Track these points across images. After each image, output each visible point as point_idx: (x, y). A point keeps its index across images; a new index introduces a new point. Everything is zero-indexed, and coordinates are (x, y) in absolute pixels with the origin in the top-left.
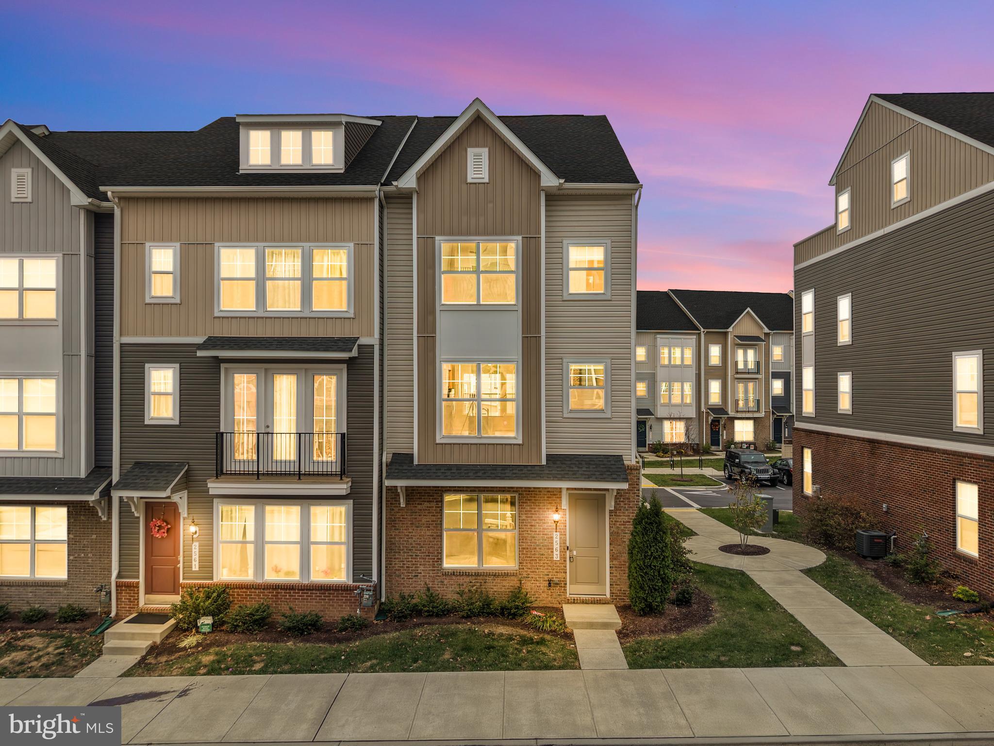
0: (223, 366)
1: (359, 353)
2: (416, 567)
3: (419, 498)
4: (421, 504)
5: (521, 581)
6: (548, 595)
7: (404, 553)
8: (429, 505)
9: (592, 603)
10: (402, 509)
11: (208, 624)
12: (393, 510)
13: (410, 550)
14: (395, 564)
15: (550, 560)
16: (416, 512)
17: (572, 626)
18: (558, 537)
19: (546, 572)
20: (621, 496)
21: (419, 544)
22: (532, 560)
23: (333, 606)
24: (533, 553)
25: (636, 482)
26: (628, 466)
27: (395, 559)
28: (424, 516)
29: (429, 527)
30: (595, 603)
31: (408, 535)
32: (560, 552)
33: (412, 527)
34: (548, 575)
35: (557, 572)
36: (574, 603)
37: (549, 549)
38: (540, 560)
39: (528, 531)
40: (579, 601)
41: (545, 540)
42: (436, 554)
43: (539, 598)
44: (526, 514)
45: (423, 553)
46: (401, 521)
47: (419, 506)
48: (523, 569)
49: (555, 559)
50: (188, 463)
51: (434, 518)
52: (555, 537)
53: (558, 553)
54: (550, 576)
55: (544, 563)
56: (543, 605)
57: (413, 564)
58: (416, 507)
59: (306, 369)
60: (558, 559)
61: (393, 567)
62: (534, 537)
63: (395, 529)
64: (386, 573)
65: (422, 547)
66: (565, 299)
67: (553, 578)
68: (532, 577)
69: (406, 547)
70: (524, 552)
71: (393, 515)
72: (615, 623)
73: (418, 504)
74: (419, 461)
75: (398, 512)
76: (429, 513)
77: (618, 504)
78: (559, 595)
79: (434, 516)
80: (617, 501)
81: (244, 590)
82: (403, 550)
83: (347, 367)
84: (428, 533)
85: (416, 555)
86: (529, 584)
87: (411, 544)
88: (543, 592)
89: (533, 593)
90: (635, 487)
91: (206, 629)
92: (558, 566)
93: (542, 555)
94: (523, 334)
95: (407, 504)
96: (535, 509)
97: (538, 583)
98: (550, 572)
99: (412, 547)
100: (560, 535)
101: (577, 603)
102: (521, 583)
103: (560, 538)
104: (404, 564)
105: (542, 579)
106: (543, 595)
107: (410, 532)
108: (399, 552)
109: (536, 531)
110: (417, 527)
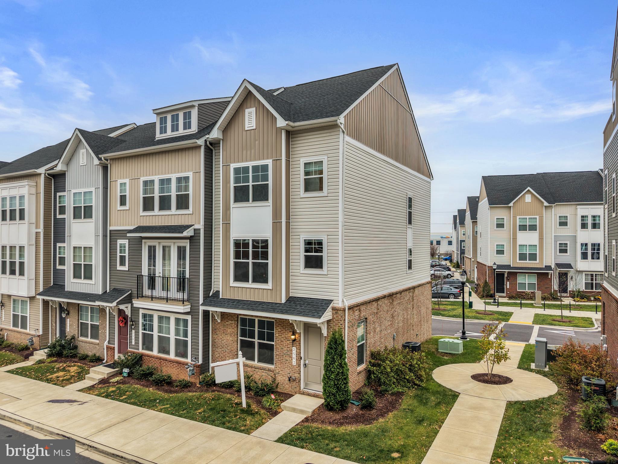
0: (143, 241)
1: (194, 234)
2: (225, 358)
3: (227, 318)
4: (228, 321)
5: (275, 375)
6: (289, 386)
7: (220, 348)
8: (231, 323)
9: (313, 396)
10: (219, 323)
11: (126, 372)
12: (215, 323)
13: (223, 347)
14: (216, 354)
15: (291, 365)
16: (225, 326)
17: (284, 408)
18: (295, 350)
19: (288, 371)
20: (331, 327)
21: (227, 345)
22: (281, 363)
23: (182, 372)
24: (282, 358)
25: (340, 319)
26: (335, 308)
27: (216, 351)
28: (229, 328)
29: (231, 335)
30: (315, 397)
31: (222, 339)
32: (296, 360)
33: (223, 334)
34: (290, 374)
35: (294, 373)
36: (303, 394)
37: (290, 357)
38: (285, 364)
39: (279, 344)
40: (306, 394)
41: (288, 351)
42: (234, 352)
43: (285, 387)
44: (278, 333)
45: (228, 350)
46: (219, 330)
47: (227, 322)
48: (277, 367)
49: (293, 364)
50: (131, 290)
51: (233, 330)
52: (293, 350)
53: (295, 360)
54: (291, 375)
55: (287, 366)
56: (287, 392)
57: (224, 356)
58: (225, 323)
59: (174, 243)
60: (295, 364)
61: (215, 356)
62: (282, 349)
63: (216, 334)
64: (212, 359)
65: (228, 346)
66: (302, 197)
67: (292, 376)
68: (281, 374)
69: (221, 345)
70: (277, 357)
71: (215, 326)
72: (308, 411)
73: (226, 321)
74: (222, 296)
75: (217, 325)
76: (231, 327)
77: (329, 333)
78: (296, 388)
79: (233, 329)
80: (328, 331)
81: (149, 358)
82: (219, 347)
83: (190, 241)
84: (231, 339)
85: (225, 351)
86: (280, 378)
87: (223, 344)
88: (287, 384)
89: (281, 384)
90: (339, 323)
91: (125, 375)
92: (295, 369)
93: (287, 360)
94: (273, 220)
95: (221, 321)
96: (283, 331)
97: (284, 377)
98: (291, 372)
99: (224, 346)
100: (296, 349)
101: (305, 395)
102: (275, 376)
103: (296, 351)
104: (220, 355)
105: (286, 376)
106: (287, 386)
107: (222, 337)
108: (218, 348)
109: (283, 345)
110: (226, 334)
